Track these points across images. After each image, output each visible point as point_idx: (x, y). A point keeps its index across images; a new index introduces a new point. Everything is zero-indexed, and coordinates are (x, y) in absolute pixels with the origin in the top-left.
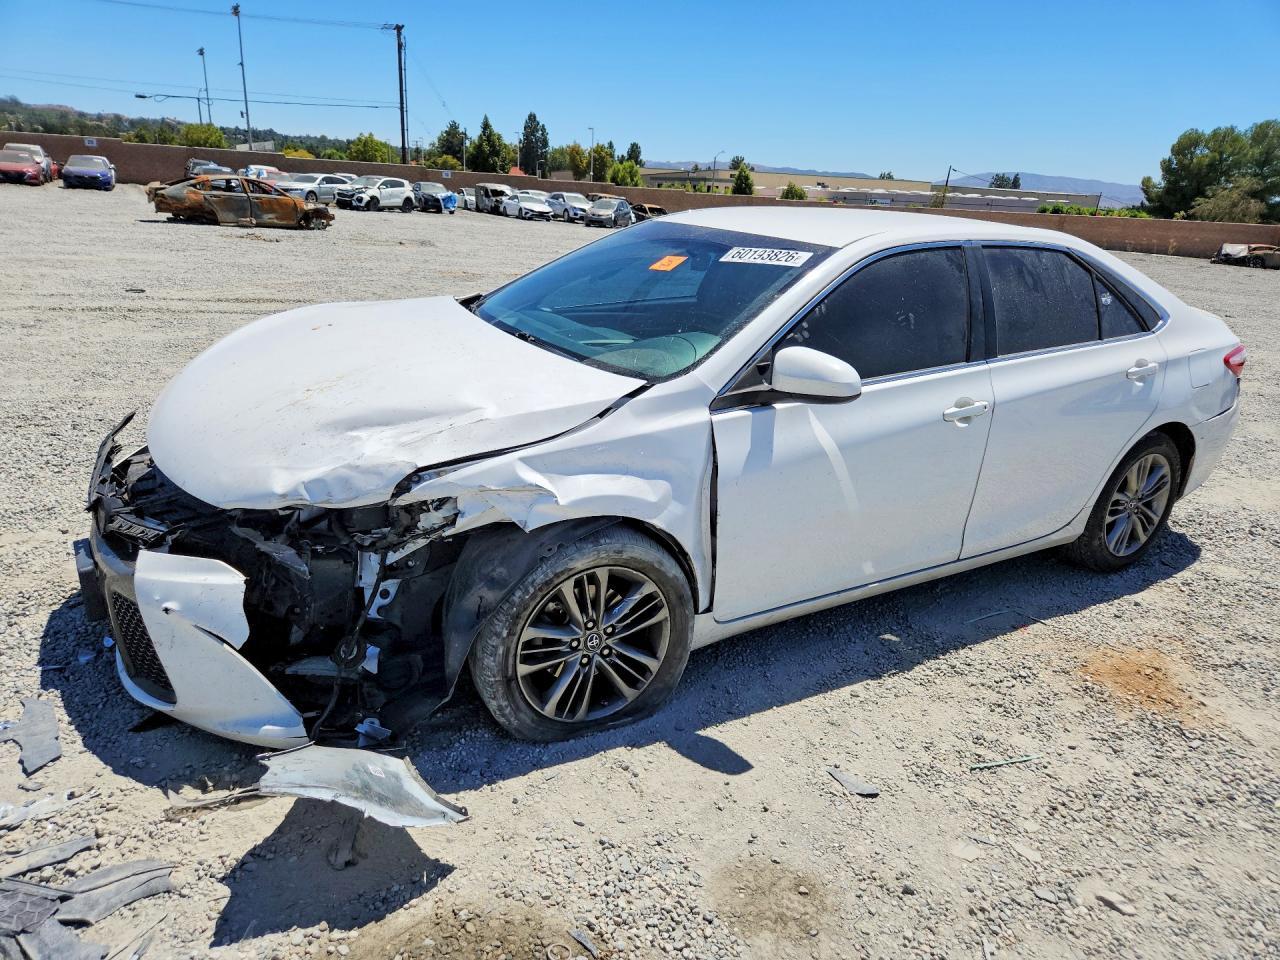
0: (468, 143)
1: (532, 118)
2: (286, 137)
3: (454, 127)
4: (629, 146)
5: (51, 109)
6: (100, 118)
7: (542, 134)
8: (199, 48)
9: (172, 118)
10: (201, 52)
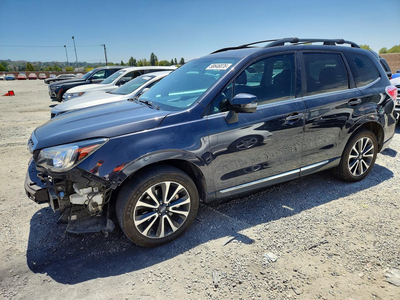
0: (137, 62)
1: (153, 54)
2: (89, 64)
3: (132, 58)
4: (181, 59)
5: (20, 62)
6: (34, 63)
7: (156, 58)
8: (64, 45)
9: (56, 61)
10: (65, 46)
